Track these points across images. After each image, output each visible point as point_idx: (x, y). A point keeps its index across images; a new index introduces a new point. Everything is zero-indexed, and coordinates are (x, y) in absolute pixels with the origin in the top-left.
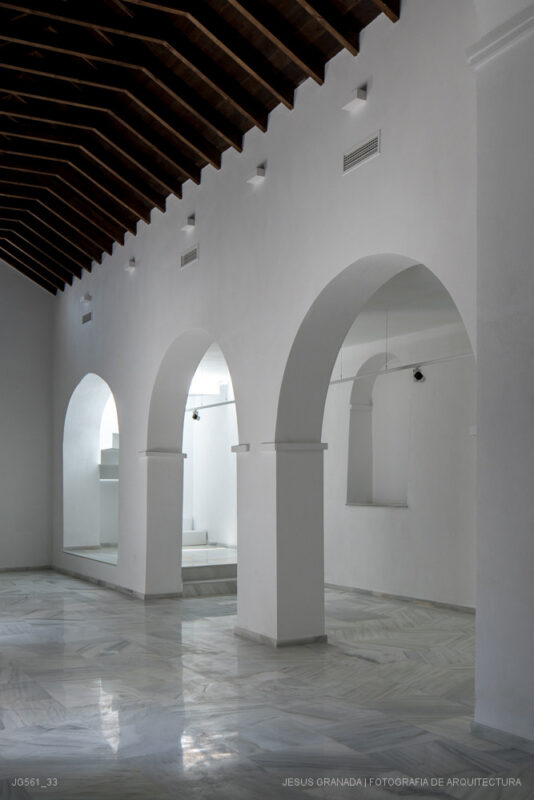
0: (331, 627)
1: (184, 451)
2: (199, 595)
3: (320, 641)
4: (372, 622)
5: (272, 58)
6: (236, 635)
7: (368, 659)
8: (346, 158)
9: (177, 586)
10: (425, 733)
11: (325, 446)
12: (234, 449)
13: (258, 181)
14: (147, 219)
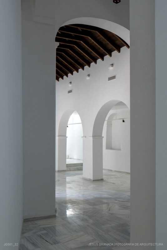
0: (104, 177)
1: (67, 136)
2: (70, 171)
3: (102, 180)
4: (113, 176)
5: (92, 54)
6: (83, 179)
7: (113, 183)
8: (109, 78)
9: (65, 168)
10: (125, 194)
11: (103, 137)
12: (82, 137)
13: (88, 78)
14: (58, 80)
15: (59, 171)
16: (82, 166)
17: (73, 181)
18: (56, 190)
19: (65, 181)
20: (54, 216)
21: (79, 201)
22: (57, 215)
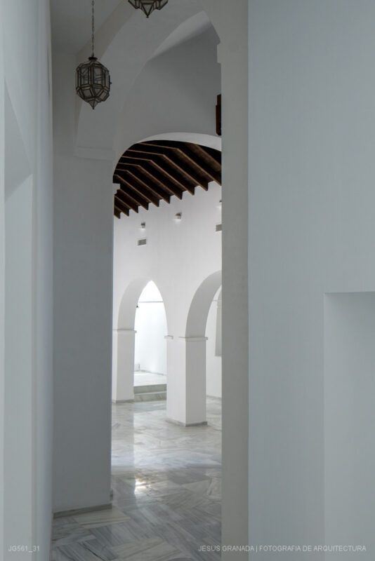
0: (209, 417)
1: (135, 329)
2: (142, 401)
3: (204, 424)
6: (167, 421)
9: (132, 396)
11: (207, 338)
12: (165, 337)
13: (178, 221)
14: (119, 217)
15: (118, 402)
16: (165, 390)
17: (146, 428)
18: (112, 448)
19: (131, 427)
20: (108, 507)
21: (157, 473)
22: (114, 503)
